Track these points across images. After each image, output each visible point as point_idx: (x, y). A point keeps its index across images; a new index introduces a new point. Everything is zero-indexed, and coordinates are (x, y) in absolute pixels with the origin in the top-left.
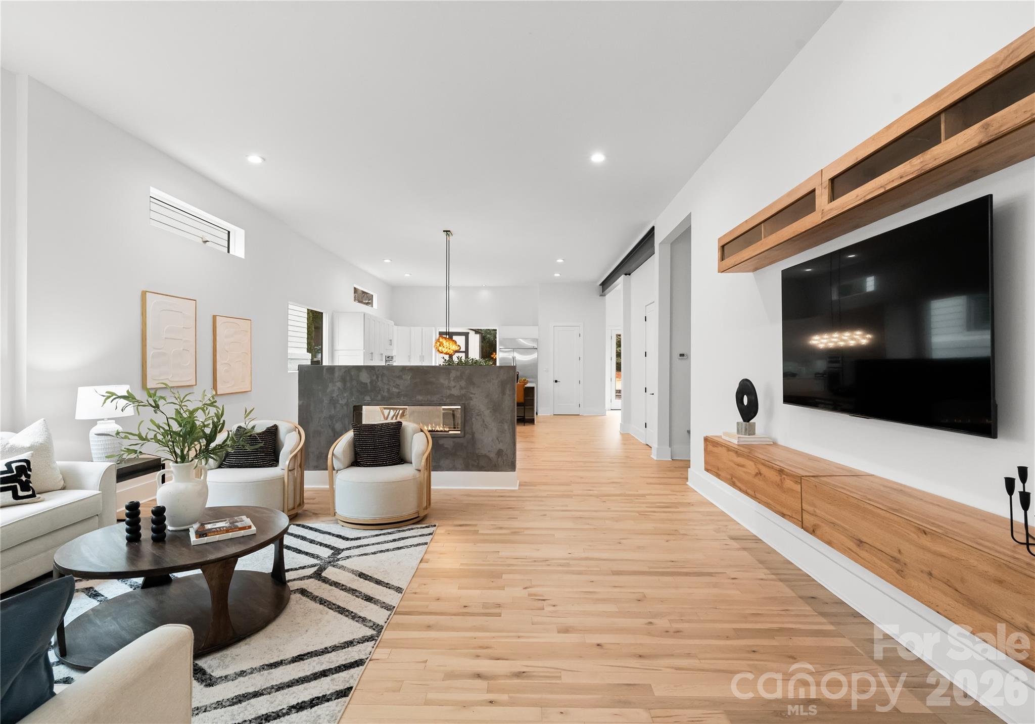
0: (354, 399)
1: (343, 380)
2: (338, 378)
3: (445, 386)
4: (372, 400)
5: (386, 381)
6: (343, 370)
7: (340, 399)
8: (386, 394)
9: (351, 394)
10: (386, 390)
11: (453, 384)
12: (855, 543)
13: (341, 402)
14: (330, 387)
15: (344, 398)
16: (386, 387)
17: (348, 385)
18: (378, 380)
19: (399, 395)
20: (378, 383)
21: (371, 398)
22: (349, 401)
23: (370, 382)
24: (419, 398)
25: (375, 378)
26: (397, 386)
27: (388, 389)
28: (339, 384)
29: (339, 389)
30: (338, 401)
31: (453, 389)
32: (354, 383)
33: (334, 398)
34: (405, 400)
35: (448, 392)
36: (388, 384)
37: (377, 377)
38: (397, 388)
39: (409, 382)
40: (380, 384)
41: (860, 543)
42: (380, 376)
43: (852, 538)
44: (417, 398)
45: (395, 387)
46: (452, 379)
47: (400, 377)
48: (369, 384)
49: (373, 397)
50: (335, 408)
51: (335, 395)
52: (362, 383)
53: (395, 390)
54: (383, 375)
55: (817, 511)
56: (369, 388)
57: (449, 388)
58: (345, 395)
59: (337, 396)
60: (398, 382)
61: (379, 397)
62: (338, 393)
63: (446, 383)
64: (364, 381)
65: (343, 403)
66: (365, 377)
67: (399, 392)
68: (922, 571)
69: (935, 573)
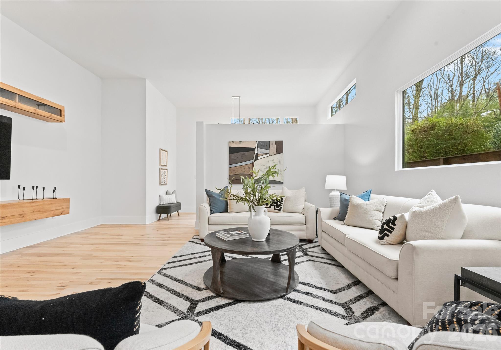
68: (31, 212)
69: (35, 211)
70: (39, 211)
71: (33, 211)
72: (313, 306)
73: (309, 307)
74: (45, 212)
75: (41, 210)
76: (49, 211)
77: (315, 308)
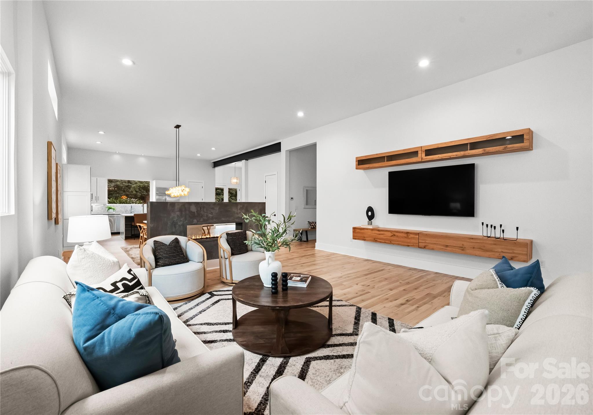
0: (187, 222)
1: (181, 210)
2: (177, 209)
3: (235, 212)
4: (198, 221)
5: (205, 211)
6: (180, 205)
7: (178, 222)
8: (205, 218)
9: (186, 219)
10: (205, 216)
11: (239, 211)
12: (445, 247)
13: (179, 224)
14: (173, 215)
15: (181, 221)
16: (205, 214)
17: (184, 213)
18: (201, 210)
19: (212, 218)
20: (201, 212)
21: (197, 221)
22: (184, 223)
23: (196, 211)
24: (223, 219)
25: (199, 209)
26: (212, 213)
27: (207, 216)
28: (178, 213)
29: (178, 216)
30: (177, 223)
31: (239, 214)
32: (187, 212)
33: (175, 222)
34: (216, 221)
35: (237, 216)
36: (207, 212)
37: (201, 209)
38: (212, 214)
39: (218, 211)
40: (202, 212)
41: (447, 246)
42: (202, 208)
43: (443, 246)
44: (222, 219)
45: (210, 214)
46: (239, 209)
47: (213, 209)
48: (196, 213)
49: (198, 220)
50: (175, 227)
51: (175, 220)
52: (192, 212)
53: (210, 215)
54: (204, 207)
55: (427, 241)
56: (196, 215)
57: (237, 213)
58: (182, 219)
59: (177, 220)
60: (212, 211)
61: (202, 220)
62: (177, 219)
63: (236, 211)
64: (193, 211)
65: (180, 224)
66: (193, 209)
67: (212, 217)
68: (471, 248)
69: (475, 247)
70: (480, 248)
71: (473, 247)
72: (213, 325)
73: (215, 323)
74: (487, 251)
75: (482, 248)
76: (492, 251)
77: (211, 323)
